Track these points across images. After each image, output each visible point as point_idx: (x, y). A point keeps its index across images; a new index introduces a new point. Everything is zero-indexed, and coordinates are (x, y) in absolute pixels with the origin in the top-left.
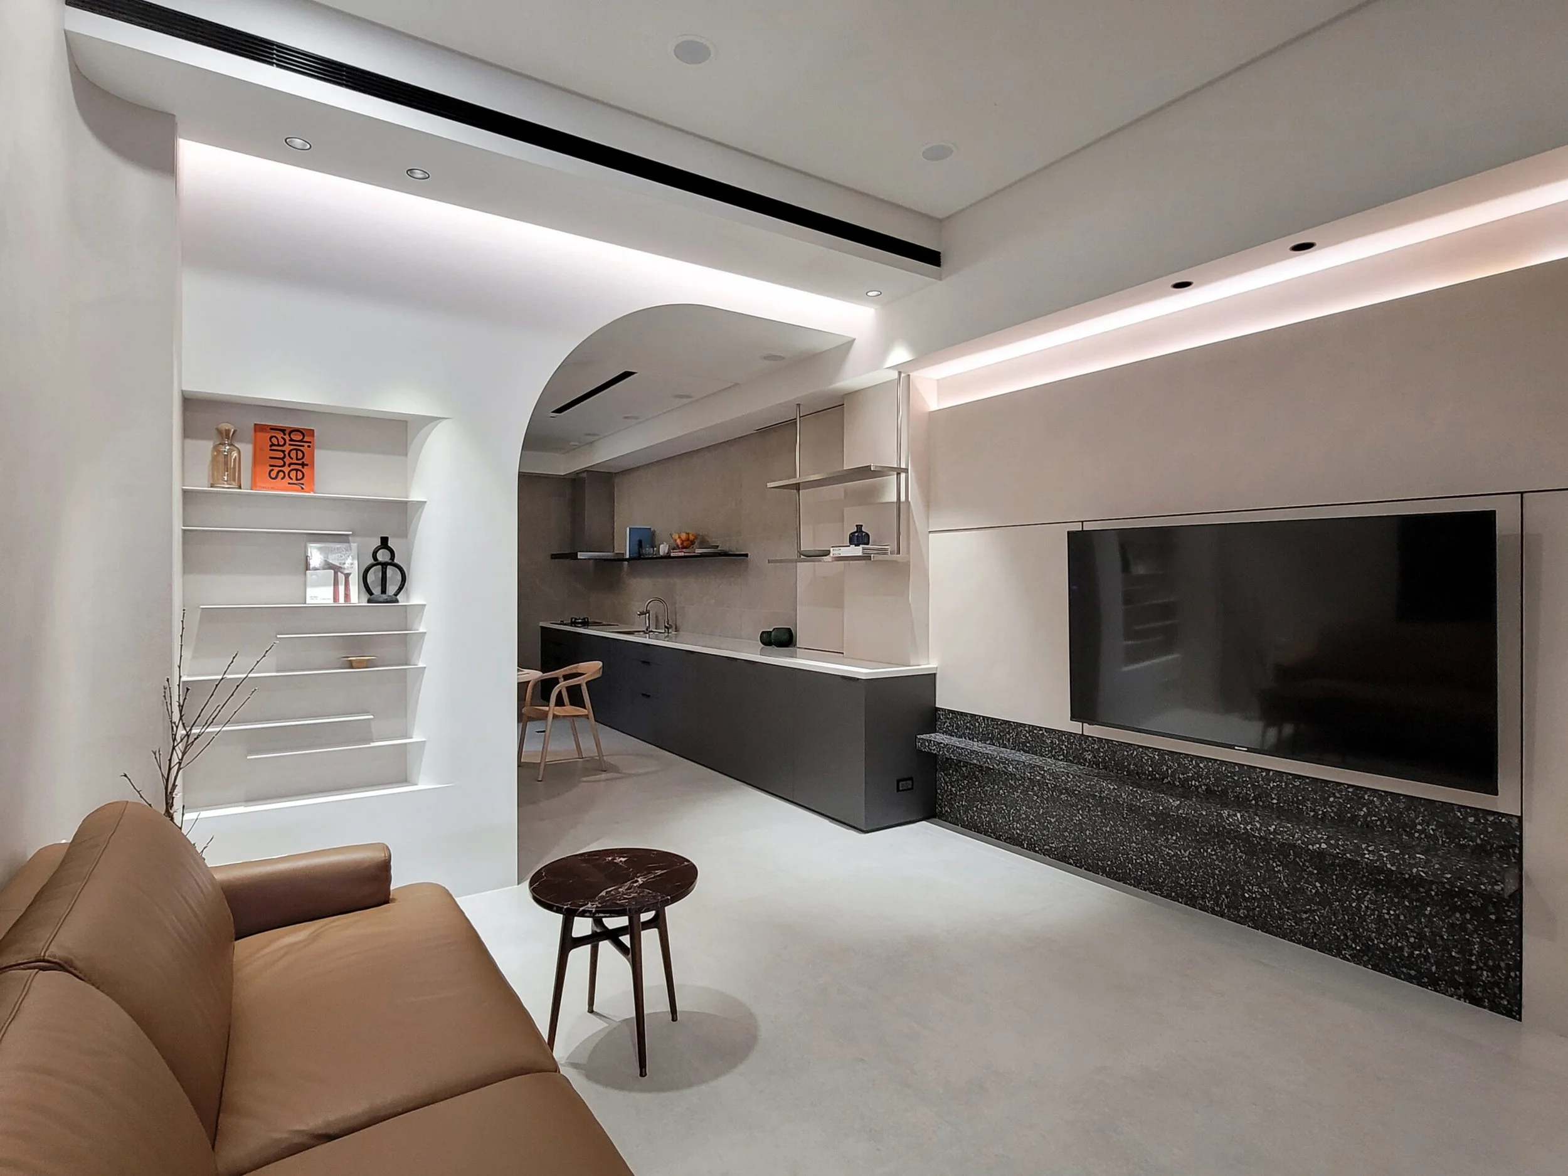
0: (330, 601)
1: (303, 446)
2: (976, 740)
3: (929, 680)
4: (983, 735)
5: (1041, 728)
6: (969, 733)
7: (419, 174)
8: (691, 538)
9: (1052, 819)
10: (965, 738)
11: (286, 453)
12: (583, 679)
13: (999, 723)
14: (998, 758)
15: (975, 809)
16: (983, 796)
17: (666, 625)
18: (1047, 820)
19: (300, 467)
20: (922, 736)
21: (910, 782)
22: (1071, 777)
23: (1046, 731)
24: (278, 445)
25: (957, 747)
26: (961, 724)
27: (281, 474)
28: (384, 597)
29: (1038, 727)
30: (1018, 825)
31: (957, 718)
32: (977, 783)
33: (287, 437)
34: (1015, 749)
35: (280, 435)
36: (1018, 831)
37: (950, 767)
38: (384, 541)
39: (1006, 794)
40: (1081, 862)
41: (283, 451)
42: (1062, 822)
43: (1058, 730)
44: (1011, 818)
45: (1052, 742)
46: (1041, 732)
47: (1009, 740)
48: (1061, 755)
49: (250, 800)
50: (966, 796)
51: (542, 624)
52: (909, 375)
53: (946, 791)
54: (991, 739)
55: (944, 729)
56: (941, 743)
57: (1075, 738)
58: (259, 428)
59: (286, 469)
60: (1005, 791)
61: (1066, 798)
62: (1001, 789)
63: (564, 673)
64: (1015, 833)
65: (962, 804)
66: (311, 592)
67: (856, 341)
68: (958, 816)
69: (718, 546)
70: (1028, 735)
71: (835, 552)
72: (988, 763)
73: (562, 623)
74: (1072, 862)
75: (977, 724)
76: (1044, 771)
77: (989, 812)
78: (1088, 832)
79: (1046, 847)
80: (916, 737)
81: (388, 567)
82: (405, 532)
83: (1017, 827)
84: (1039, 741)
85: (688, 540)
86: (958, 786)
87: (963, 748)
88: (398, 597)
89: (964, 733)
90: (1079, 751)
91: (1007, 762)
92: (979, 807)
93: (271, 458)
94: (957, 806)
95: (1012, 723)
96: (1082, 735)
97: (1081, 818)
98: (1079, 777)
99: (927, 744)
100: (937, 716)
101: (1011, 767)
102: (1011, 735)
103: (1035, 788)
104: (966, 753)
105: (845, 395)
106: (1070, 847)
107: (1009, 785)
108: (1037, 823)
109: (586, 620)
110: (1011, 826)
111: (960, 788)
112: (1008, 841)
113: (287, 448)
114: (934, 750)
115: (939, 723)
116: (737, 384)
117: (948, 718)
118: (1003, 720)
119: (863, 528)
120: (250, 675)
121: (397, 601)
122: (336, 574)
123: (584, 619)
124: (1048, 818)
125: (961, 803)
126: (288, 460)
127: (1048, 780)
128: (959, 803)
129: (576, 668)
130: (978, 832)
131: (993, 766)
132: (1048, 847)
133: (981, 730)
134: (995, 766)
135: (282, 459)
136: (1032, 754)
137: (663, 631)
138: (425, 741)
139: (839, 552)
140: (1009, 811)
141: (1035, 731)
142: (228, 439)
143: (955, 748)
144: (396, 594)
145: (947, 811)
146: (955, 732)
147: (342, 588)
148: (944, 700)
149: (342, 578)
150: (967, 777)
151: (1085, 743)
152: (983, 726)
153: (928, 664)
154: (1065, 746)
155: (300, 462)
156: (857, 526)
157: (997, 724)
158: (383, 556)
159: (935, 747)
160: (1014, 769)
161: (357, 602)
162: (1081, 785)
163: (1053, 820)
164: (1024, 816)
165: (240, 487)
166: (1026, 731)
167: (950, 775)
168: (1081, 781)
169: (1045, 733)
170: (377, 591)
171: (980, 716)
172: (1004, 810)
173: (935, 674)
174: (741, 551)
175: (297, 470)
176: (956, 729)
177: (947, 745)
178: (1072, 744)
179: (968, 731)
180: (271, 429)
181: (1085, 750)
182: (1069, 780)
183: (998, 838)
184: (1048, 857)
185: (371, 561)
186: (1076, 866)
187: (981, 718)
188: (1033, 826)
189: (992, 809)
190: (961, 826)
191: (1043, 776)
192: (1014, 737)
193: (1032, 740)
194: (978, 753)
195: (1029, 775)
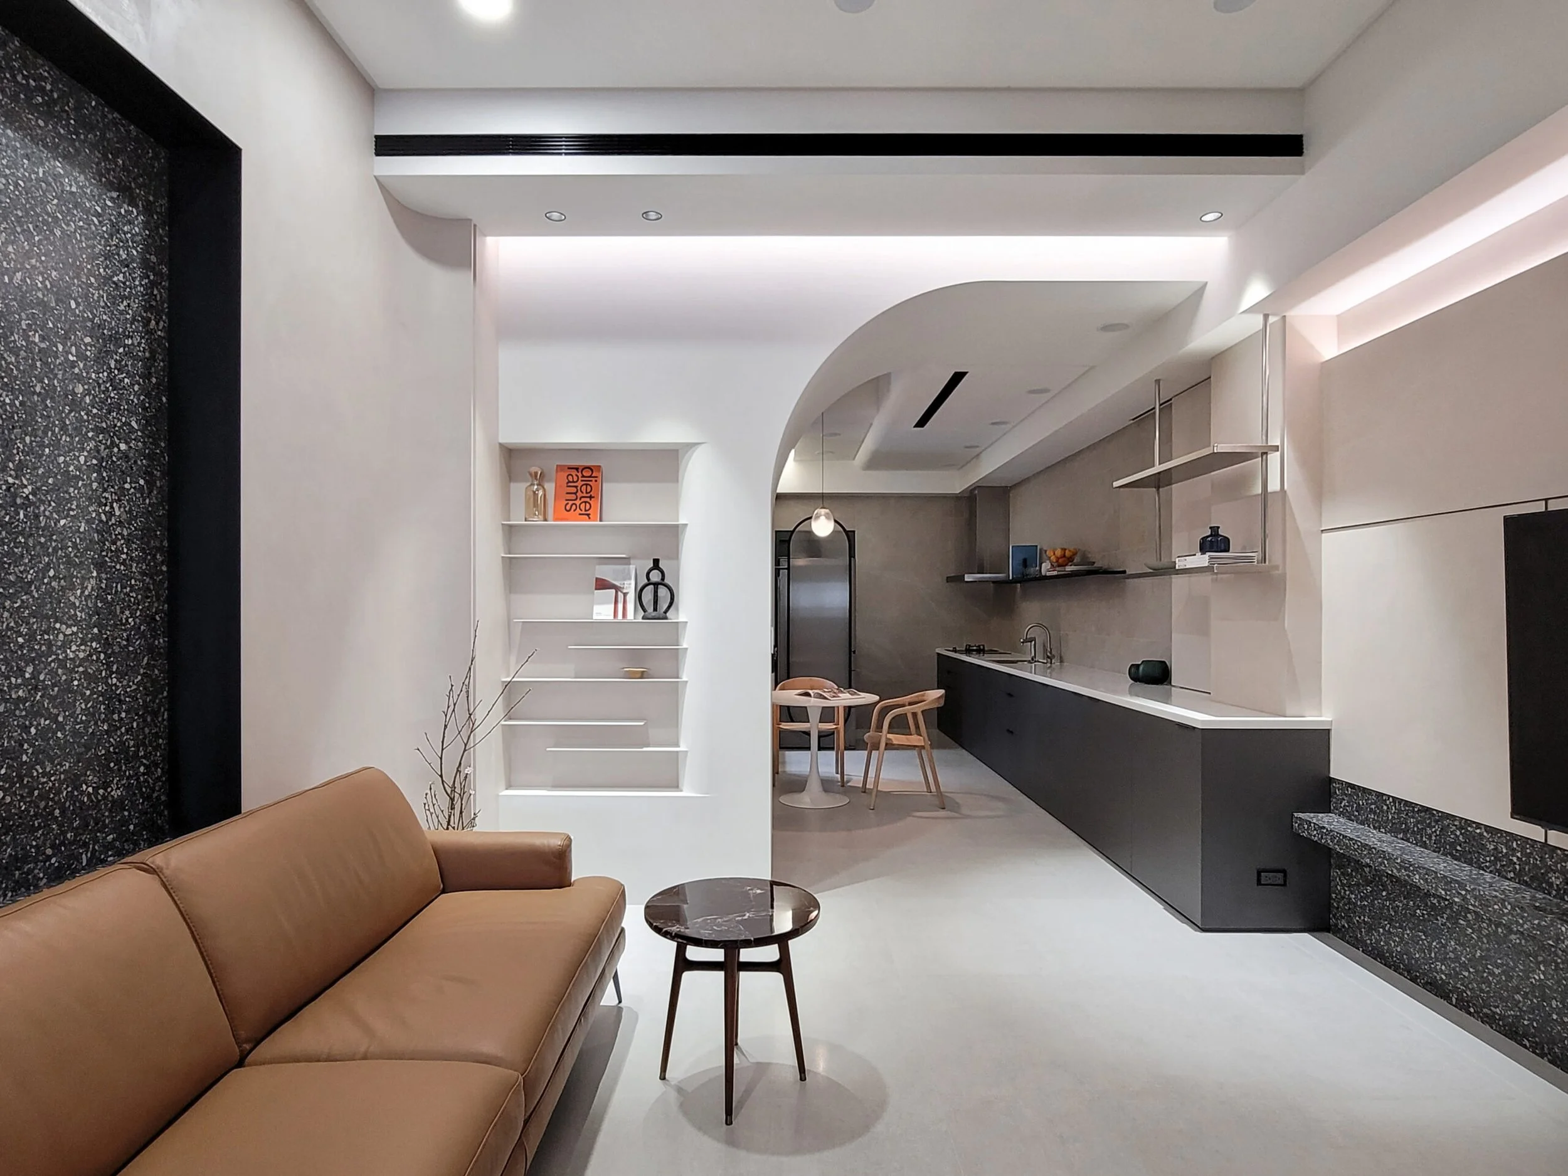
0: (610, 617)
1: (591, 481)
2: (1383, 830)
3: (1320, 739)
4: (1393, 824)
5: (1479, 825)
6: (1374, 819)
7: (653, 216)
8: (1068, 554)
9: (1495, 970)
10: (1369, 826)
11: (579, 488)
12: (919, 707)
13: (1416, 810)
14: (1399, 861)
15: (1381, 930)
16: (1393, 914)
17: (1049, 654)
18: (1488, 969)
19: (588, 500)
20: (1301, 815)
21: (1280, 875)
22: (1509, 907)
23: (1486, 831)
24: (573, 482)
25: (1344, 837)
26: (1363, 804)
27: (574, 507)
28: (654, 614)
29: (1474, 822)
30: (1443, 967)
31: (1358, 796)
32: (1384, 893)
33: (580, 475)
34: (1439, 852)
35: (574, 473)
36: (1444, 977)
37: (1349, 865)
38: (656, 562)
39: (1426, 916)
40: (1543, 1048)
41: (576, 487)
42: (1512, 977)
43: (1506, 832)
44: (1433, 955)
45: (1496, 849)
46: (1478, 831)
47: (1430, 836)
48: (1510, 872)
49: (557, 786)
50: (1370, 910)
51: (938, 650)
52: (1285, 316)
53: (1343, 898)
54: (1405, 832)
55: (1341, 810)
56: (1324, 828)
57: (1533, 847)
58: (560, 468)
59: (578, 502)
60: (1425, 912)
61: (1518, 941)
62: (1419, 907)
63: (908, 700)
64: (1438, 978)
65: (1364, 920)
66: (597, 609)
67: (1208, 285)
68: (1359, 936)
69: (1094, 563)
70: (1458, 833)
71: (1181, 563)
72: (1385, 866)
73: (955, 651)
74: (1528, 1045)
75: (1385, 808)
76: (1466, 890)
77: (1402, 939)
78: (1554, 1003)
79: (1485, 1010)
80: (1293, 815)
81: (659, 586)
82: (675, 555)
83: (1441, 969)
84: (1475, 844)
85: (1064, 556)
86: (1359, 893)
87: (1352, 839)
88: (668, 614)
89: (1367, 819)
90: (1541, 869)
91: (1411, 868)
92: (1387, 929)
93: (567, 493)
94: (1357, 921)
95: (1435, 812)
96: (1545, 844)
97: (1542, 977)
98: (1522, 908)
99: (1306, 826)
100: (1332, 791)
101: (1417, 877)
102: (1433, 830)
103: (1469, 915)
104: (1356, 847)
105: (1213, 358)
106: (1525, 1020)
107: (1429, 903)
108: (1471, 970)
109: (982, 647)
110: (1432, 966)
111: (1361, 897)
112: (1429, 987)
113: (579, 484)
114: (1315, 836)
115: (1334, 800)
116: (1092, 368)
117: (1346, 795)
118: (1421, 806)
119: (1219, 530)
120: (514, 680)
121: (666, 618)
122: (616, 593)
123: (979, 646)
124: (1489, 967)
125: (1362, 918)
126: (579, 494)
127: (1471, 905)
128: (1360, 918)
129: (923, 695)
130: (1385, 965)
131: (1392, 871)
132: (1489, 1012)
133: (1390, 817)
134: (1395, 871)
135: (575, 493)
136: (1465, 862)
137: (1045, 661)
138: (687, 751)
139: (1185, 563)
140: (1430, 944)
141: (1469, 829)
142: (537, 480)
143: (1341, 837)
144: (666, 612)
145: (1344, 926)
146: (1355, 816)
147: (620, 606)
148: (1339, 770)
149: (620, 595)
150: (1371, 882)
151: (1552, 858)
152: (1393, 812)
153: (1321, 716)
154: (1518, 857)
155: (589, 495)
156: (1211, 528)
157: (1413, 811)
158: (655, 576)
159: (1315, 832)
160: (1422, 881)
161: (632, 618)
162: (1525, 923)
163: (1497, 971)
164: (1452, 955)
165: (545, 520)
166: (1456, 826)
167: (1348, 875)
168: (1524, 917)
169: (1485, 834)
170: (650, 609)
171: (1389, 796)
172: (1422, 940)
173: (1329, 731)
174: (1120, 568)
175: (585, 502)
176: (1357, 811)
177: (1331, 831)
178: (1529, 856)
179: (1373, 816)
180: (569, 468)
181: (1550, 869)
182: (1506, 911)
183: (1414, 980)
184: (1488, 1027)
185: (646, 581)
186: (1534, 1052)
187: (1391, 799)
188: (1466, 974)
189: (1406, 936)
190: (1363, 951)
191: (1464, 898)
192: (1438, 833)
193: (1465, 842)
194: (1371, 849)
195: (1443, 893)
